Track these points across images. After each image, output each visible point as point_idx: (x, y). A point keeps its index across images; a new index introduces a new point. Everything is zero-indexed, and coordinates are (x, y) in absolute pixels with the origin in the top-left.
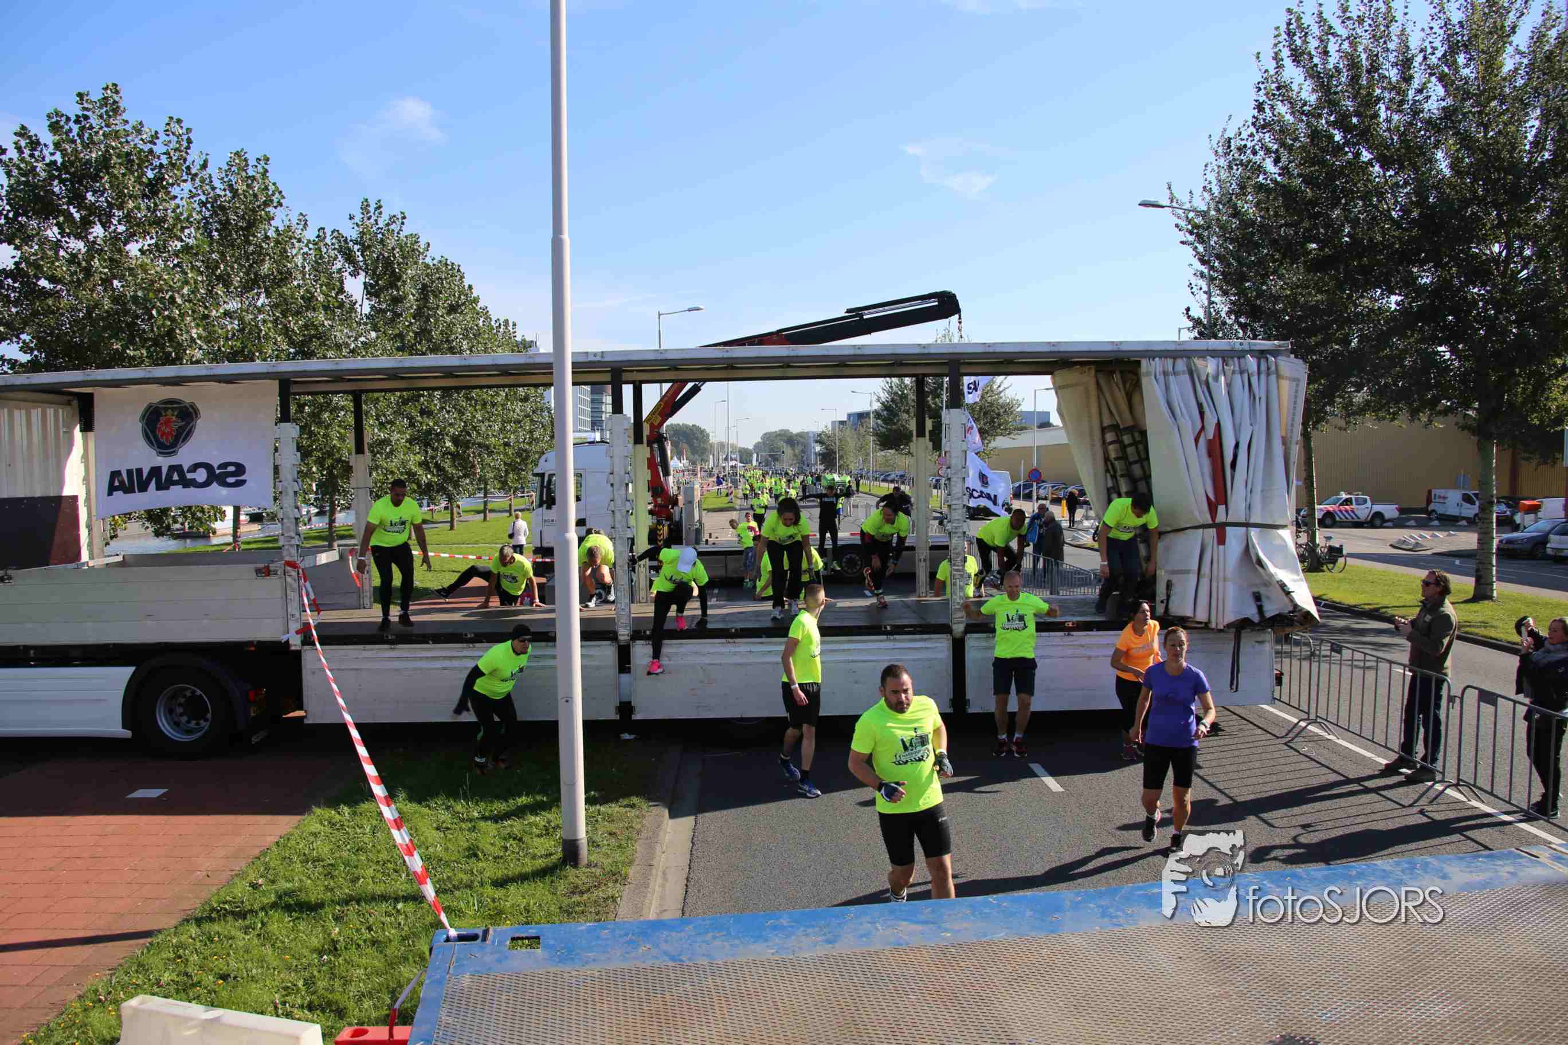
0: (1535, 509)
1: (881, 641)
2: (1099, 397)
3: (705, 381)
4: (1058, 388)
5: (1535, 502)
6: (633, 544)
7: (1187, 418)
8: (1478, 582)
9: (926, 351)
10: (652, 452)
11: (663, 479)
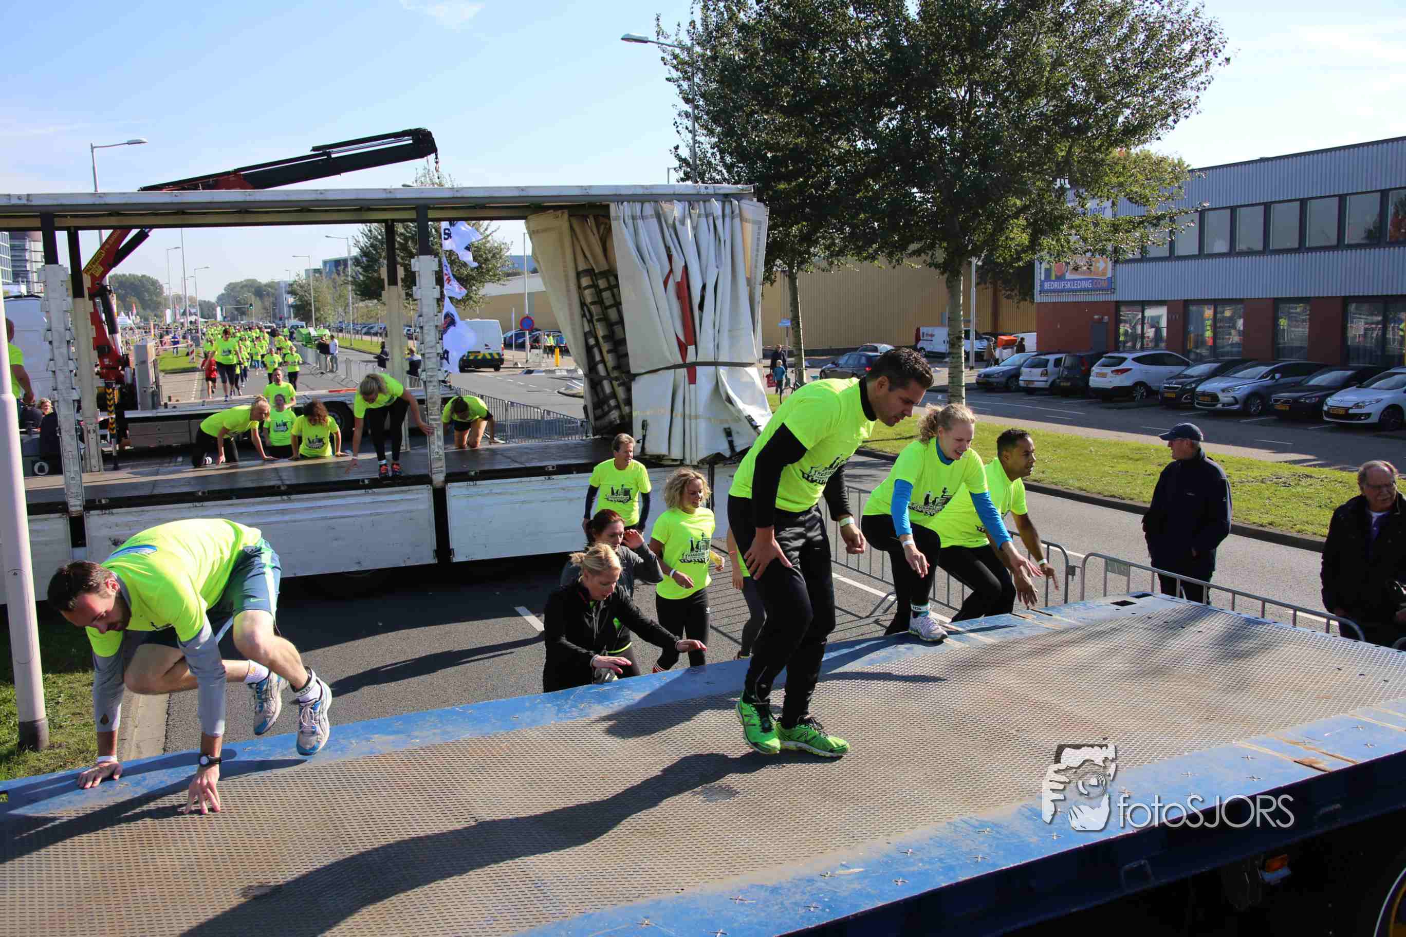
1: (360, 495)
2: (573, 242)
3: (152, 227)
4: (532, 234)
7: (655, 260)
10: (94, 305)
11: (109, 337)
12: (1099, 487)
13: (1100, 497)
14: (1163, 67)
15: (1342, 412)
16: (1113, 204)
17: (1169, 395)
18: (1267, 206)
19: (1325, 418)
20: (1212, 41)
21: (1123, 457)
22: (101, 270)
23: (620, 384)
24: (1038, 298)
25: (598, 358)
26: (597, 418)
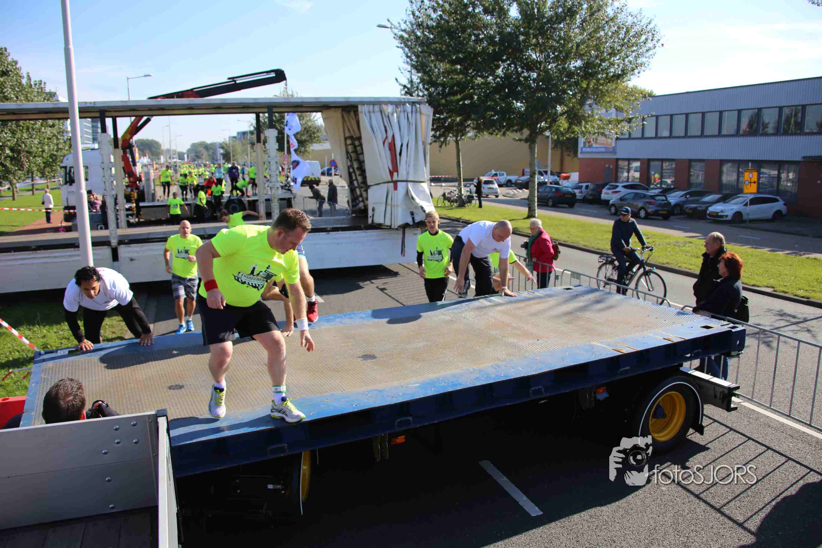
0: (567, 178)
2: (343, 124)
3: (153, 115)
4: (324, 119)
5: (568, 175)
6: (116, 199)
7: (379, 132)
8: (529, 210)
9: (258, 101)
10: (125, 152)
11: (133, 168)
12: (593, 245)
14: (632, 46)
15: (716, 214)
16: (607, 111)
18: (687, 115)
19: (708, 217)
20: (655, 36)
22: (129, 136)
23: (364, 191)
24: (580, 156)
25: (354, 178)
26: (353, 206)
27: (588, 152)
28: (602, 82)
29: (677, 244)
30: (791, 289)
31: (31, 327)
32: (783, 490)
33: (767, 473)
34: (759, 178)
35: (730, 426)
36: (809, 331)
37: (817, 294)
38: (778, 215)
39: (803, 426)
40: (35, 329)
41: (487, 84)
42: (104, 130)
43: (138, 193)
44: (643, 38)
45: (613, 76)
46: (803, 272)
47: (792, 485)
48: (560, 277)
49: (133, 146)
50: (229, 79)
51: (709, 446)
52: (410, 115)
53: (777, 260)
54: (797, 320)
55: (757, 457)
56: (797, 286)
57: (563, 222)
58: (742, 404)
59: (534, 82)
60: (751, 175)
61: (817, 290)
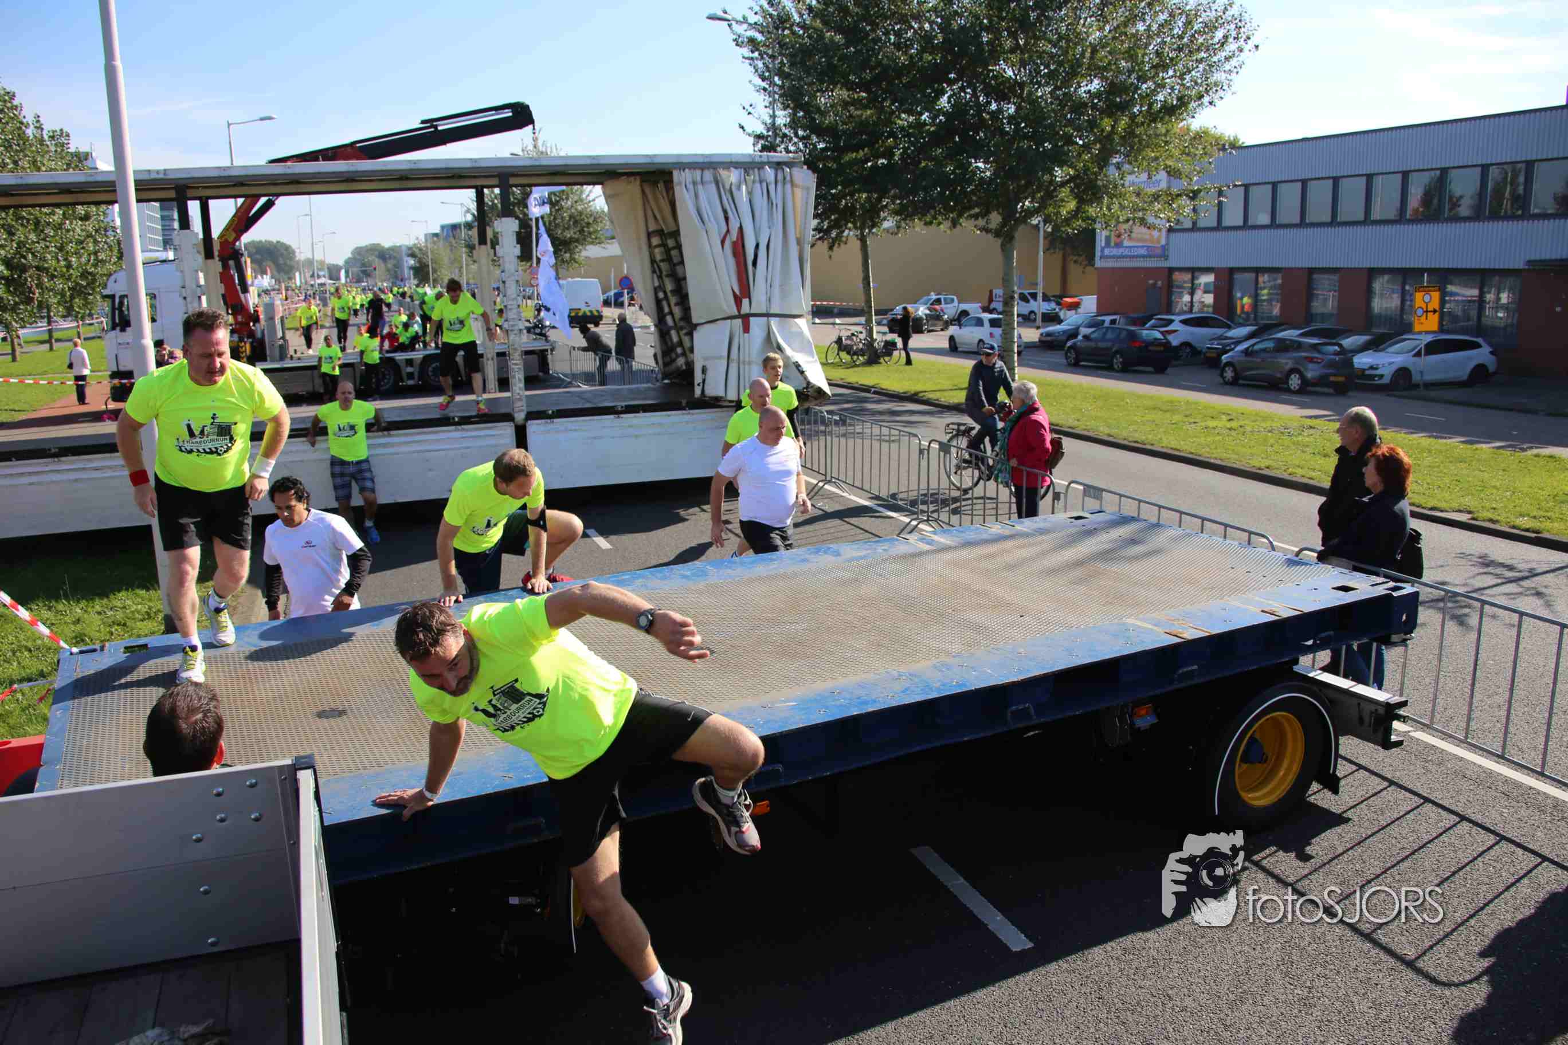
0: (1075, 306)
1: (450, 431)
2: (644, 205)
3: (278, 195)
4: (608, 197)
5: (1075, 300)
9: (477, 165)
10: (226, 266)
11: (242, 296)
12: (1125, 434)
13: (1126, 443)
14: (1198, 50)
15: (1365, 373)
16: (1150, 177)
17: (1208, 355)
18: (1304, 183)
20: (1242, 30)
21: (1154, 409)
22: (234, 235)
23: (686, 334)
24: (1099, 263)
25: (666, 310)
26: (665, 365)
27: (1113, 257)
28: (1140, 119)
29: (1285, 430)
30: (1505, 515)
31: (53, 603)
32: (1491, 897)
33: (1460, 865)
34: (1443, 302)
35: (1389, 776)
36: (1539, 594)
37: (1556, 525)
38: (1479, 373)
39: (1528, 775)
40: (60, 607)
41: (920, 125)
42: (185, 223)
43: (252, 344)
44: (1219, 34)
45: (1160, 111)
46: (1528, 480)
47: (1508, 888)
48: (1062, 496)
49: (242, 255)
50: (423, 122)
51: (1348, 815)
52: (772, 188)
53: (1479, 460)
54: (1517, 574)
55: (1441, 834)
56: (1517, 509)
57: (1068, 390)
58: (1412, 734)
59: (1009, 123)
60: (1427, 298)
61: (1553, 516)
